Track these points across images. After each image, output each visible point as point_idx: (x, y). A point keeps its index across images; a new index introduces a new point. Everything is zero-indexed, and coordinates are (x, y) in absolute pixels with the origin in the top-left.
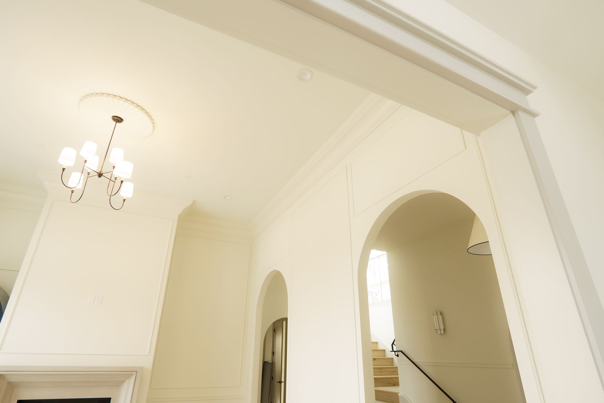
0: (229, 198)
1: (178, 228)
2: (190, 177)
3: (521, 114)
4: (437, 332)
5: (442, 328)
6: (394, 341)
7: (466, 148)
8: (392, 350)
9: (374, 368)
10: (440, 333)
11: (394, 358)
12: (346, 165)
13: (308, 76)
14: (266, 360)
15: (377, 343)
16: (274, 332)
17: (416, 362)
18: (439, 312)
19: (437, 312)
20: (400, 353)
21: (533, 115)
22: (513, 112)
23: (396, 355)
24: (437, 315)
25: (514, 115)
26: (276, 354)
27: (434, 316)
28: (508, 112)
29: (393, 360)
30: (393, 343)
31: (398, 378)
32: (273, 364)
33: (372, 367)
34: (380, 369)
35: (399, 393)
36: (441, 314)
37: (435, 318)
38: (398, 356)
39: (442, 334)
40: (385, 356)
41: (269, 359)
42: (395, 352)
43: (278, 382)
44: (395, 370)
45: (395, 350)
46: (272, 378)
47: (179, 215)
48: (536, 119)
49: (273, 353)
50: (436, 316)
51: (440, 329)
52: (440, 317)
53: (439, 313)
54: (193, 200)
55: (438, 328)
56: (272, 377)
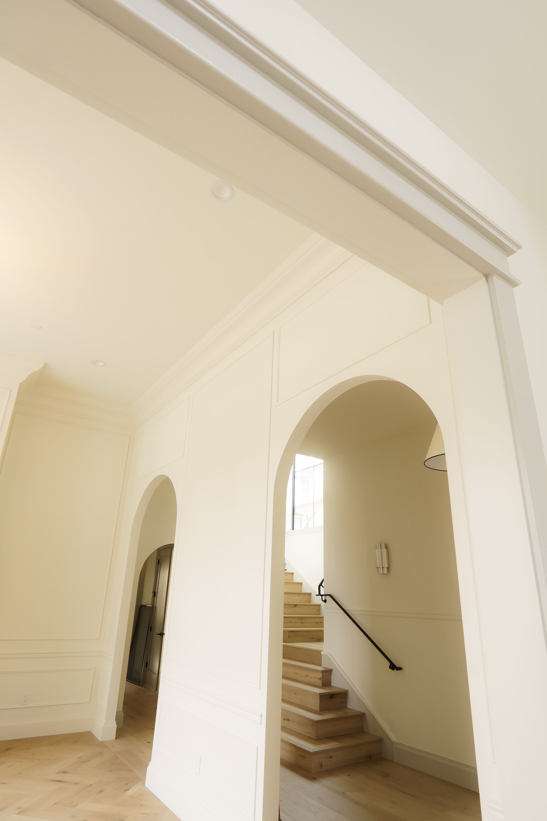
0: (101, 364)
1: (18, 402)
2: (41, 327)
3: (496, 279)
4: (378, 571)
5: (386, 565)
6: (323, 581)
7: (431, 322)
8: (318, 594)
9: (285, 617)
10: (382, 573)
11: (322, 605)
12: (274, 331)
13: (227, 194)
14: (144, 603)
15: (301, 584)
16: (159, 563)
17: (347, 610)
18: (384, 544)
19: (381, 545)
20: (328, 598)
21: (512, 283)
22: (487, 276)
23: (323, 600)
24: (381, 548)
25: (487, 280)
26: (159, 595)
27: (377, 550)
28: (481, 275)
29: (320, 607)
30: (321, 585)
31: (323, 631)
32: (153, 609)
33: (283, 616)
34: (302, 618)
35: (323, 651)
36: (386, 547)
37: (378, 553)
38: (325, 601)
39: (386, 574)
40: (310, 602)
41: (147, 601)
42: (322, 596)
43: (158, 634)
44: (320, 621)
45: (322, 593)
46: (151, 629)
47: (20, 384)
48: (516, 289)
49: (155, 594)
50: (380, 550)
51: (383, 568)
52: (385, 551)
53: (383, 546)
54: (45, 363)
55: (381, 566)
56: (151, 627)
